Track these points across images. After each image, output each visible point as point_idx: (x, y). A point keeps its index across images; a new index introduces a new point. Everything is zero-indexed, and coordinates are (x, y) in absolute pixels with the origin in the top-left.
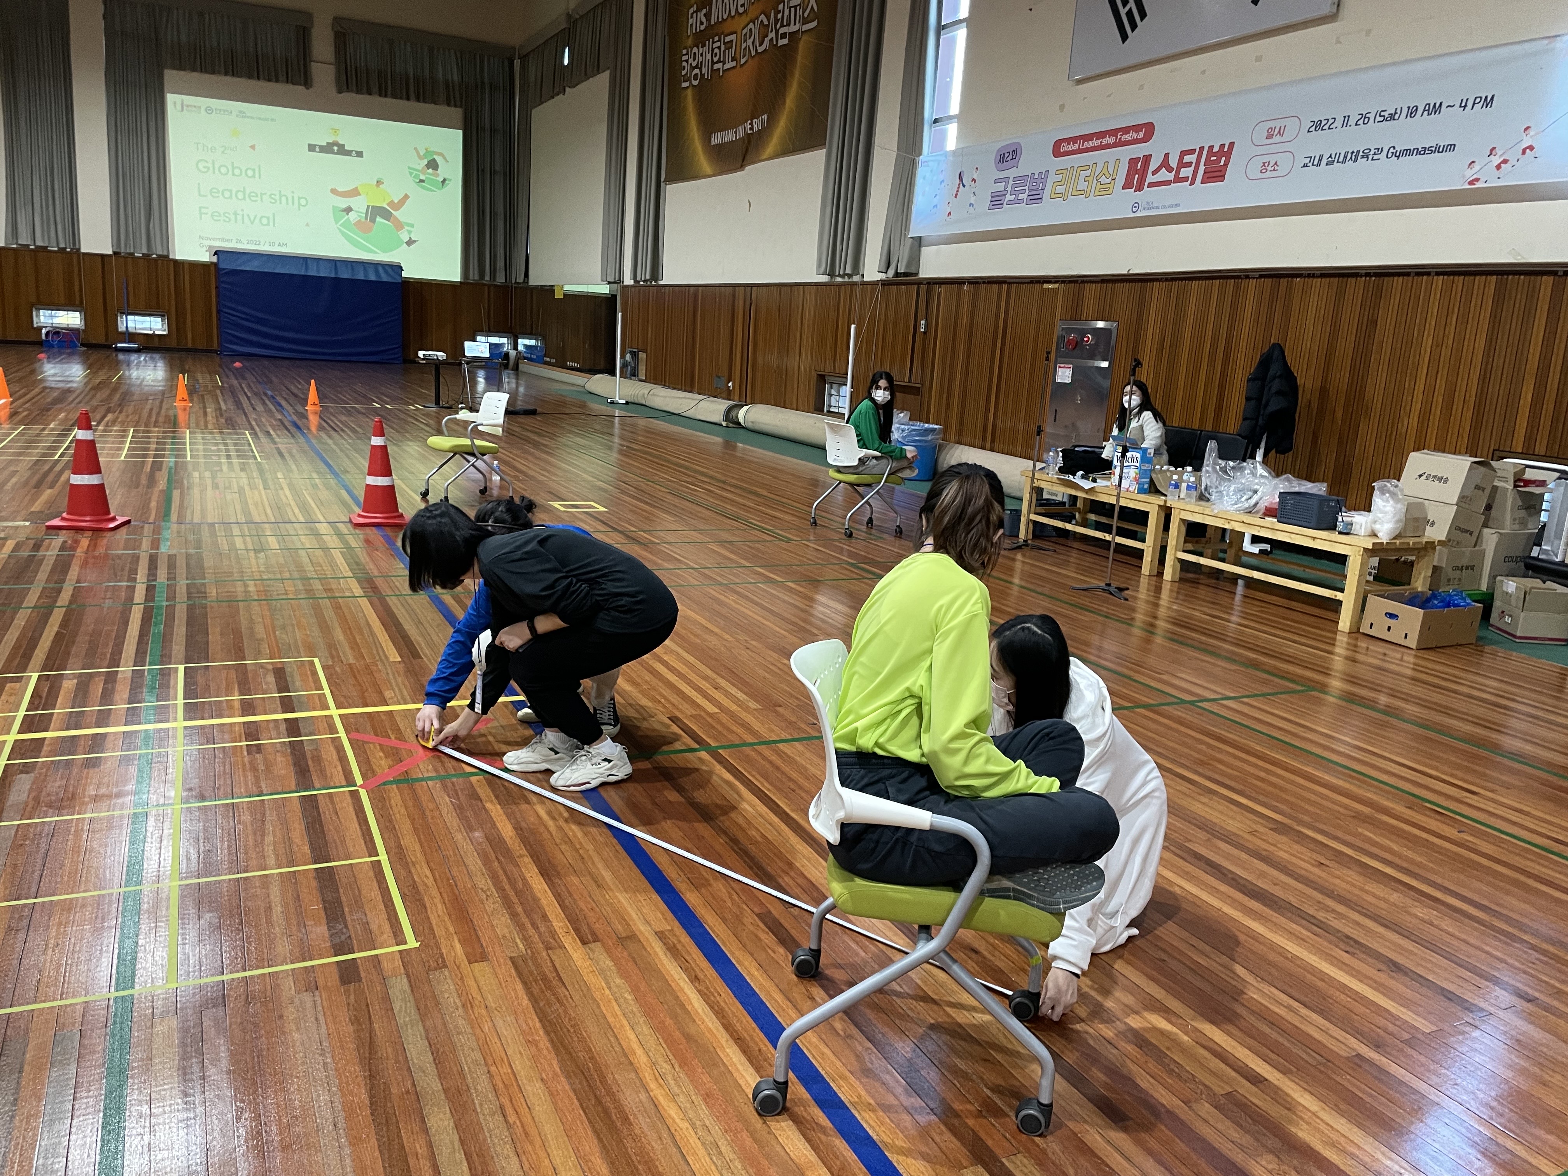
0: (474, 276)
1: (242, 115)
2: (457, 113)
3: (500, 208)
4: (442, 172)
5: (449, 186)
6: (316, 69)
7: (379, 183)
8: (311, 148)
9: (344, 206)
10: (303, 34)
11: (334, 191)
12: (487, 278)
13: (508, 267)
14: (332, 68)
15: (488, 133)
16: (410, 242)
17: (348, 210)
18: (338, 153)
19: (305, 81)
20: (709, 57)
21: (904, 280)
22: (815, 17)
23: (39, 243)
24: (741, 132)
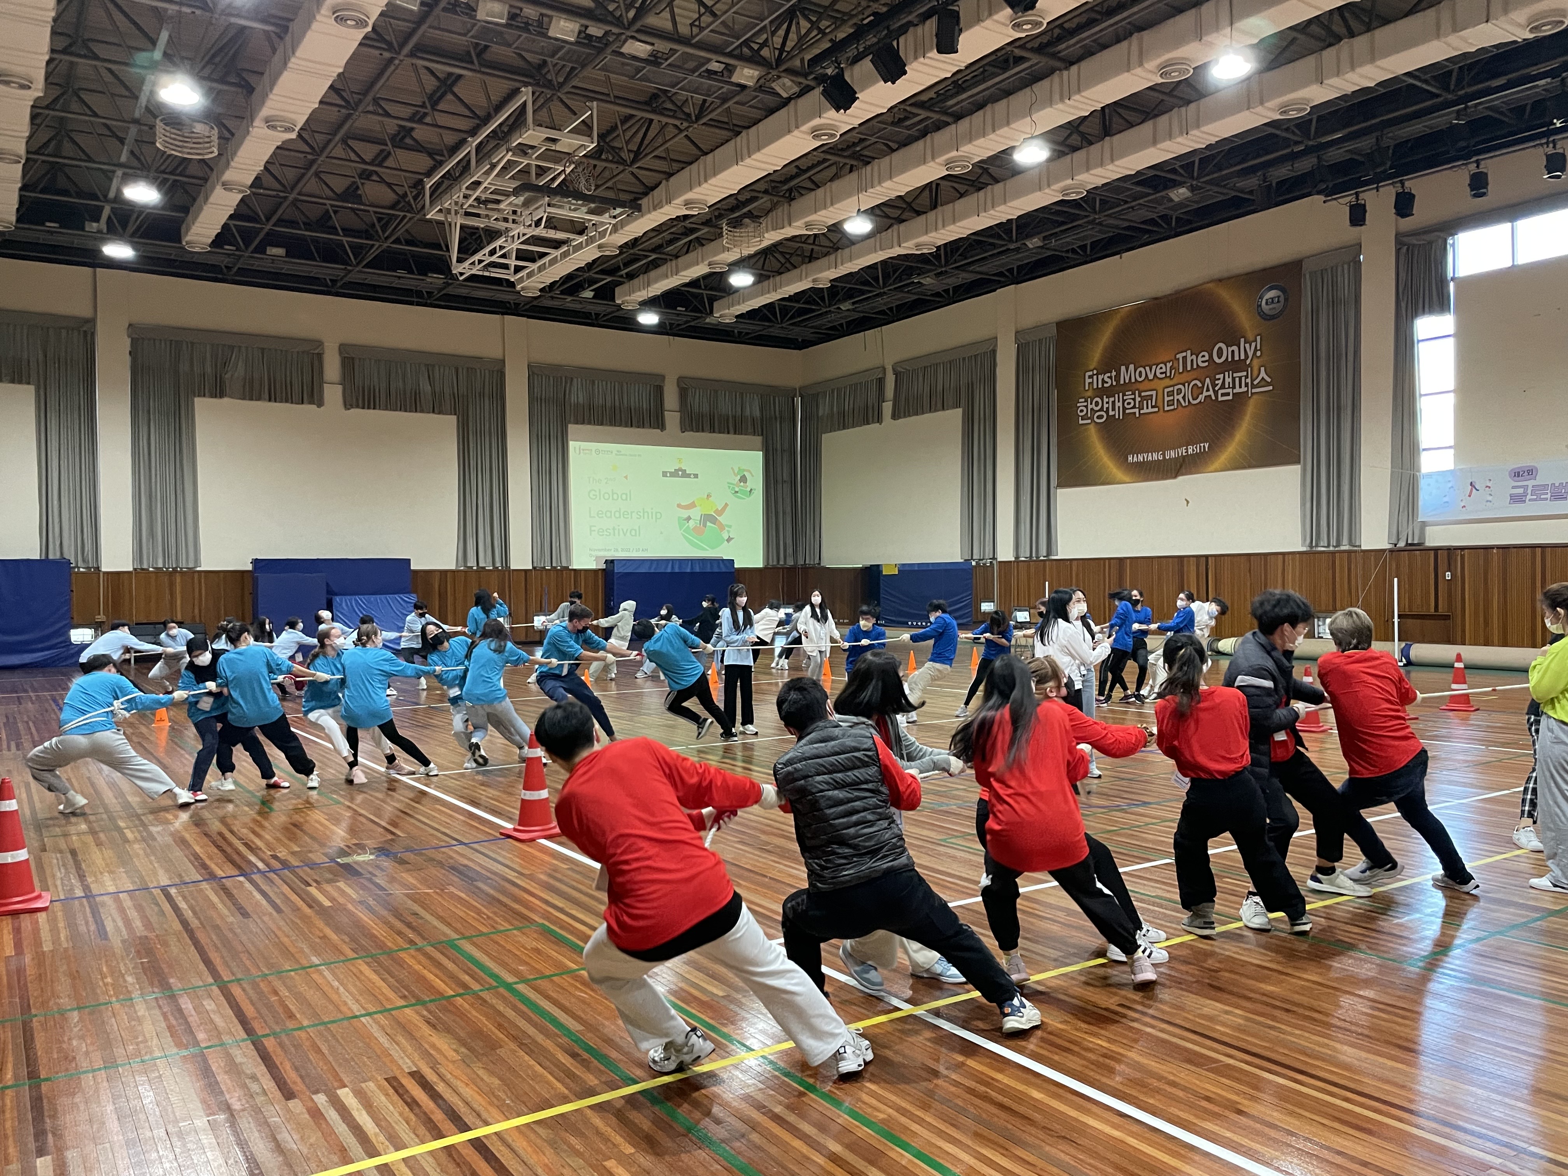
0: (774, 563)
1: (619, 453)
2: (758, 440)
3: (788, 509)
4: (750, 485)
5: (754, 494)
6: (668, 416)
7: (709, 496)
9: (686, 516)
10: (659, 391)
11: (679, 506)
13: (797, 553)
14: (679, 415)
15: (779, 452)
16: (729, 540)
17: (689, 518)
18: (682, 477)
19: (661, 426)
20: (1119, 404)
21: (1416, 548)
22: (1268, 384)
23: (481, 565)
24: (1171, 454)
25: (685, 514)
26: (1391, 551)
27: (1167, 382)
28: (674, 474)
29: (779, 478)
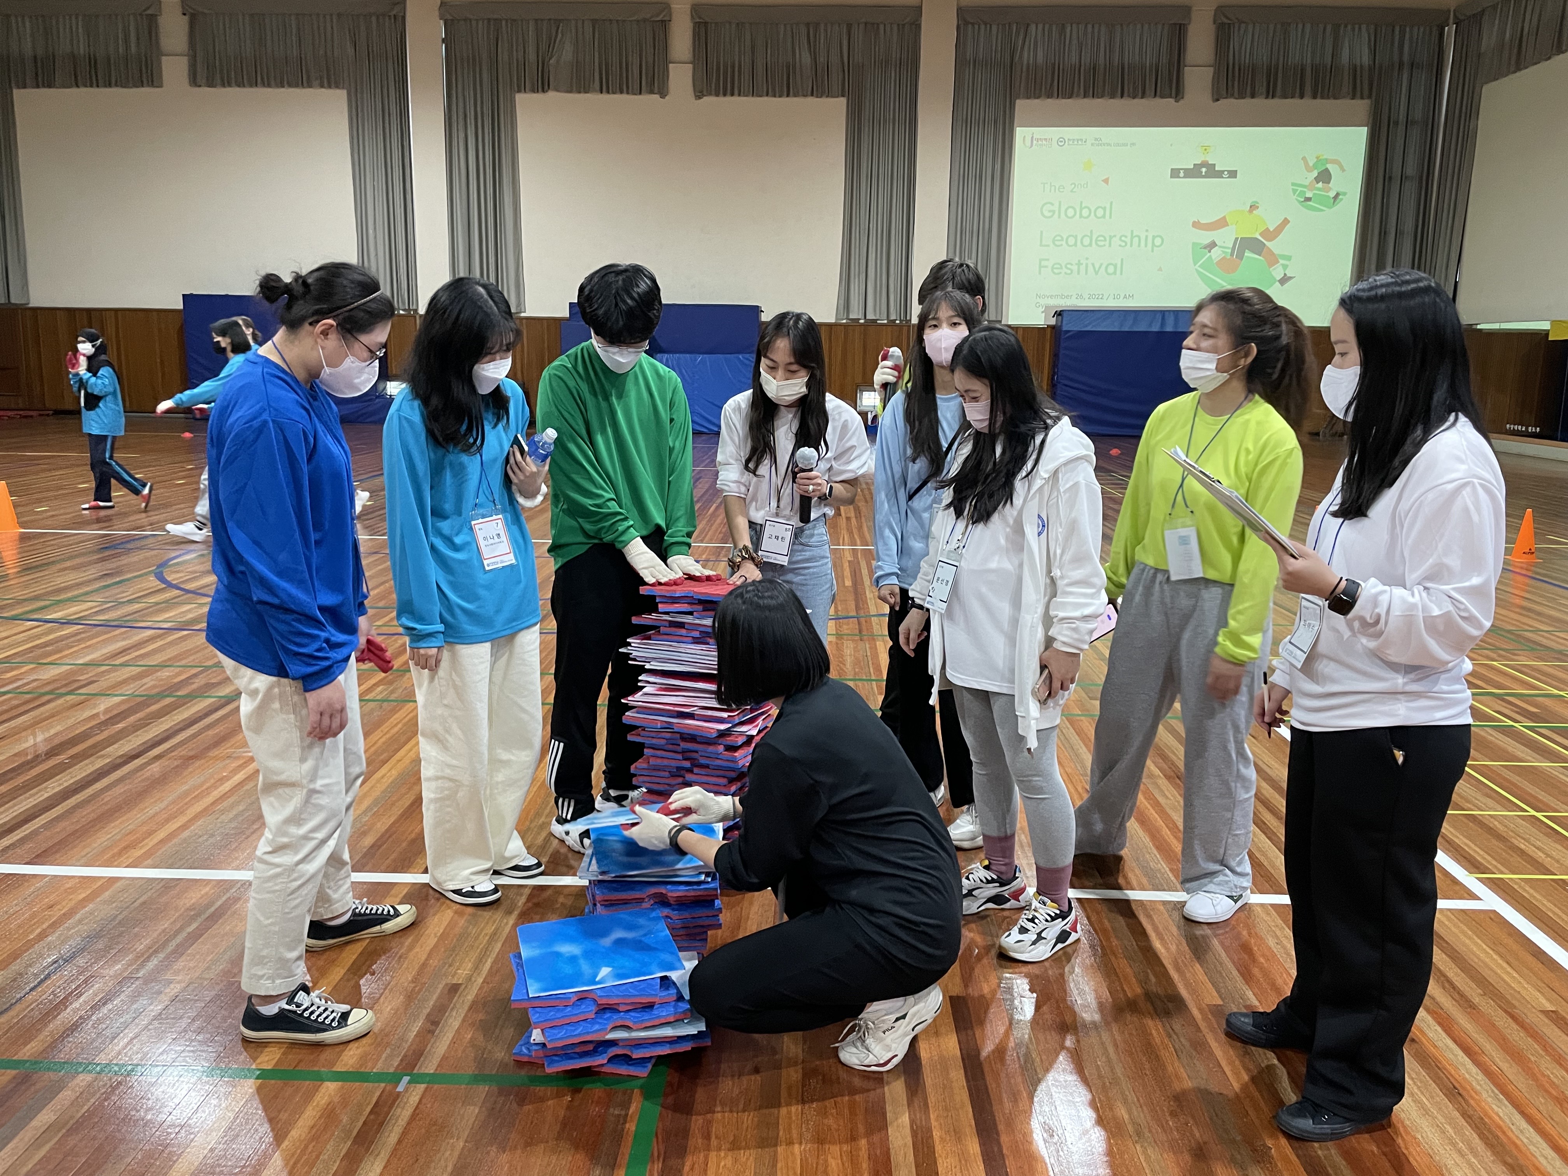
1: (1099, 143)
2: (1362, 106)
4: (1335, 185)
6: (1190, 74)
7: (1253, 207)
9: (1207, 241)
10: (1179, 34)
11: (1196, 225)
14: (1212, 69)
15: (1401, 128)
16: (1283, 281)
17: (1211, 246)
18: (1207, 176)
19: (1178, 93)
23: (870, 317)
25: (1206, 237)
28: (1193, 172)
29: (1397, 172)
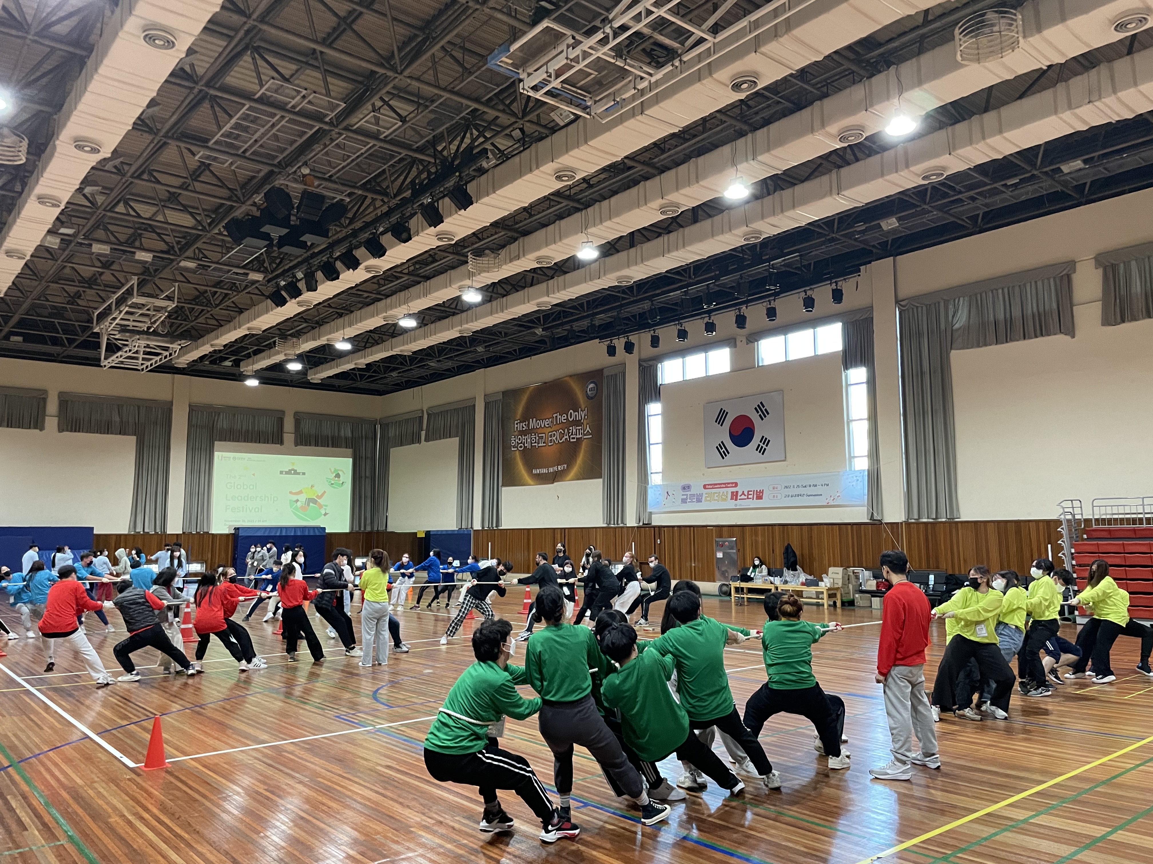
0: (356, 529)
1: (250, 459)
2: (350, 451)
3: (369, 494)
4: (342, 479)
5: (345, 485)
6: (286, 436)
7: (312, 486)
8: (281, 472)
10: (281, 420)
11: (291, 493)
12: (362, 529)
13: (372, 523)
14: (294, 435)
15: (363, 459)
16: (325, 514)
17: (297, 501)
18: (294, 474)
19: (281, 443)
20: (529, 440)
21: (647, 526)
22: (590, 434)
23: (146, 530)
24: (551, 470)
25: (295, 498)
26: (638, 527)
27: (550, 430)
28: (288, 473)
29: (363, 475)
